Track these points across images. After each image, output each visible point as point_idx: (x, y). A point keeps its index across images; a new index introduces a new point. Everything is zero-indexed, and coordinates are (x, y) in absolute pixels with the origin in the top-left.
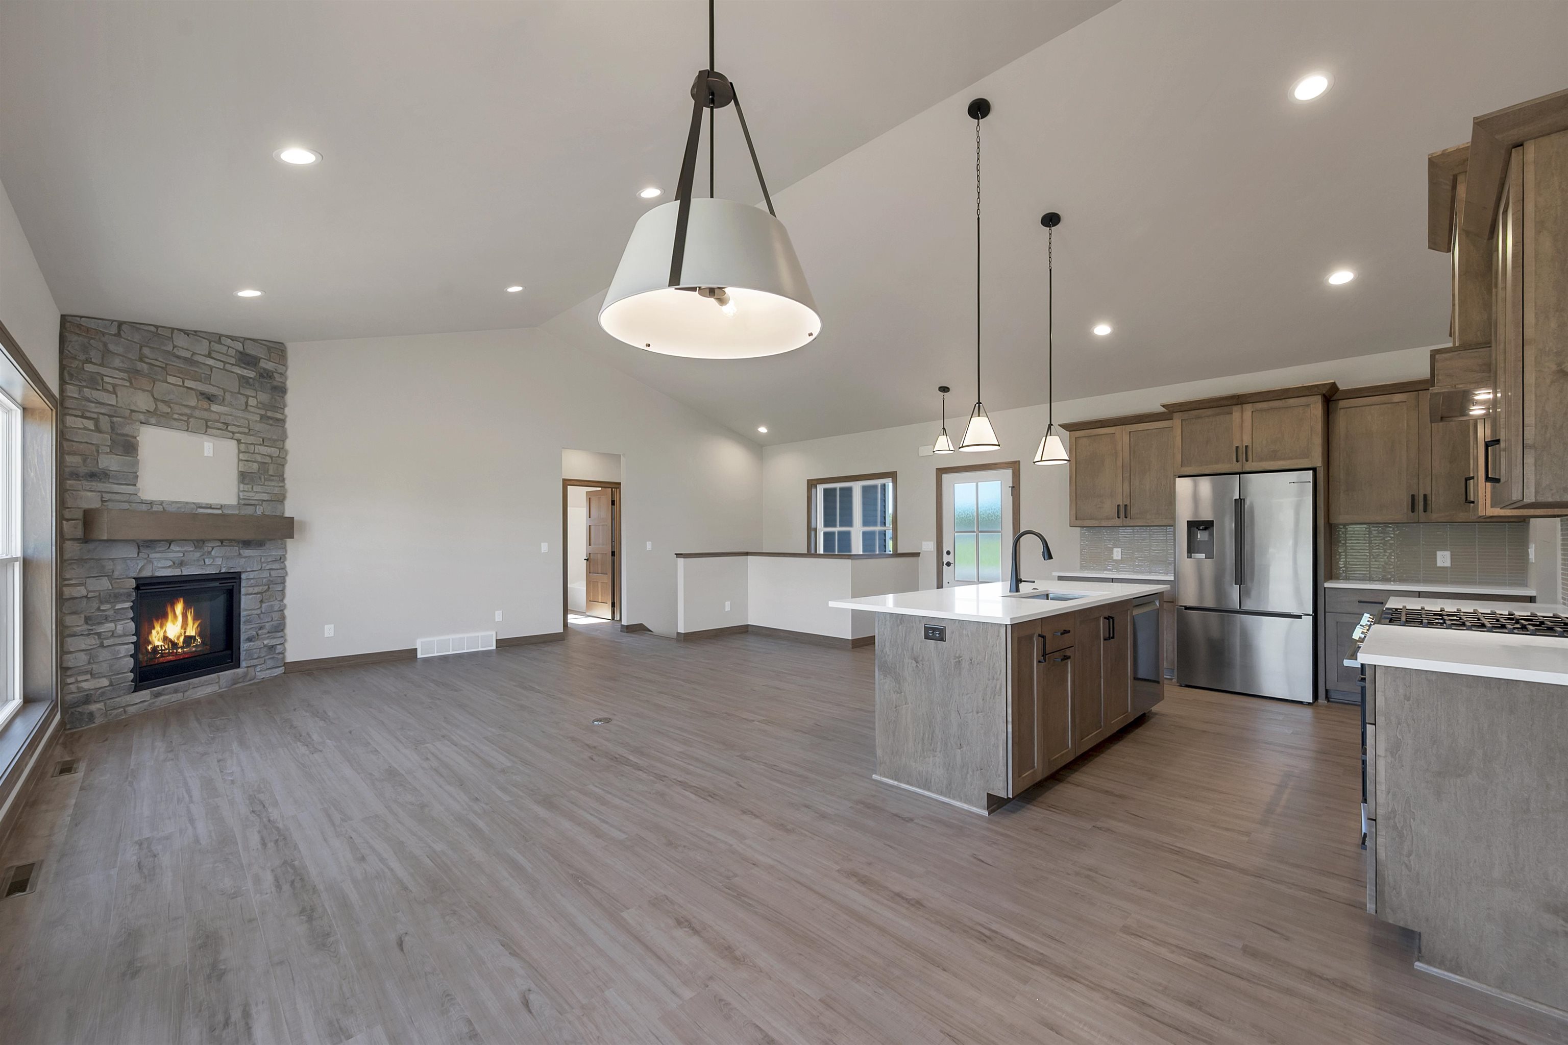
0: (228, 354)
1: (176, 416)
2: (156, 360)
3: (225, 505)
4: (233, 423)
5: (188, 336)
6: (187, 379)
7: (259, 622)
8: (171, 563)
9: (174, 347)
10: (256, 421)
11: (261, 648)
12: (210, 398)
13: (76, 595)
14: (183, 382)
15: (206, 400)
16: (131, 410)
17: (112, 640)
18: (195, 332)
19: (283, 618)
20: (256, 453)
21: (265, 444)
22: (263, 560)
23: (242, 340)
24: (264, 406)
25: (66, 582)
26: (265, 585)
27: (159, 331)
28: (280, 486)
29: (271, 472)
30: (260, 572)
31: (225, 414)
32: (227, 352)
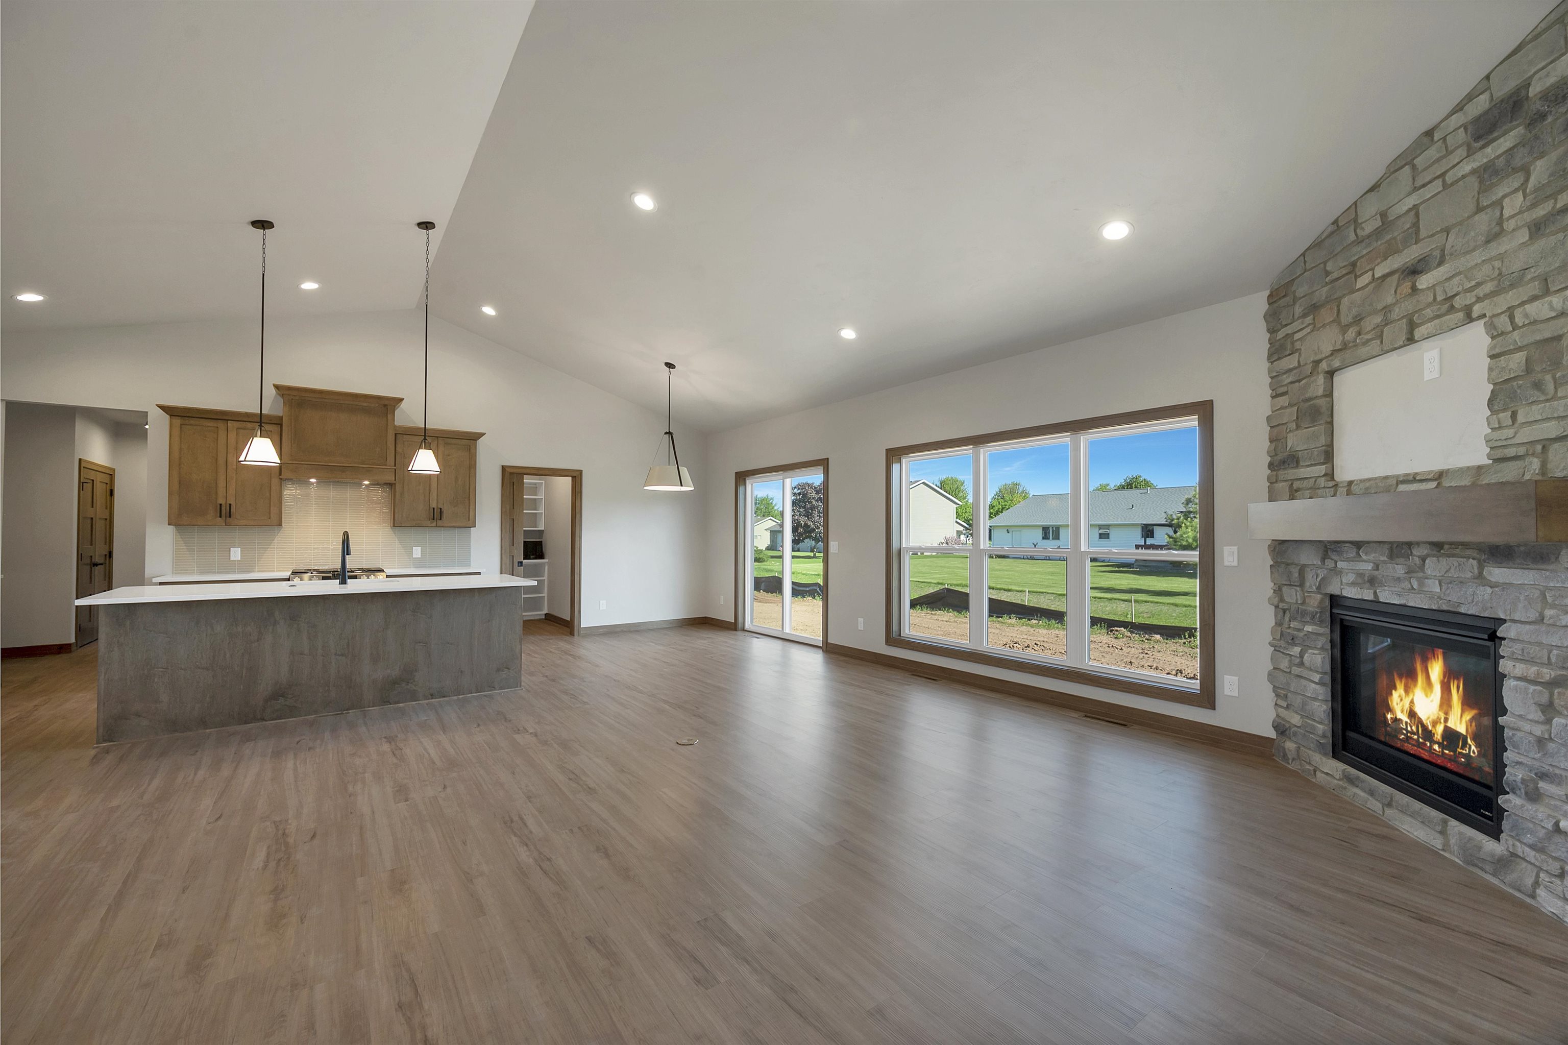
0: (1450, 149)
1: (1361, 339)
2: (1339, 269)
5: (1380, 187)
6: (1378, 264)
7: (1539, 758)
9: (1355, 230)
10: (1521, 247)
14: (1374, 274)
15: (1410, 278)
16: (1314, 362)
17: (1299, 670)
20: (1521, 326)
21: (1550, 289)
22: (1548, 599)
24: (1542, 192)
26: (1557, 667)
30: (1540, 628)
31: (1450, 282)
32: (1446, 147)
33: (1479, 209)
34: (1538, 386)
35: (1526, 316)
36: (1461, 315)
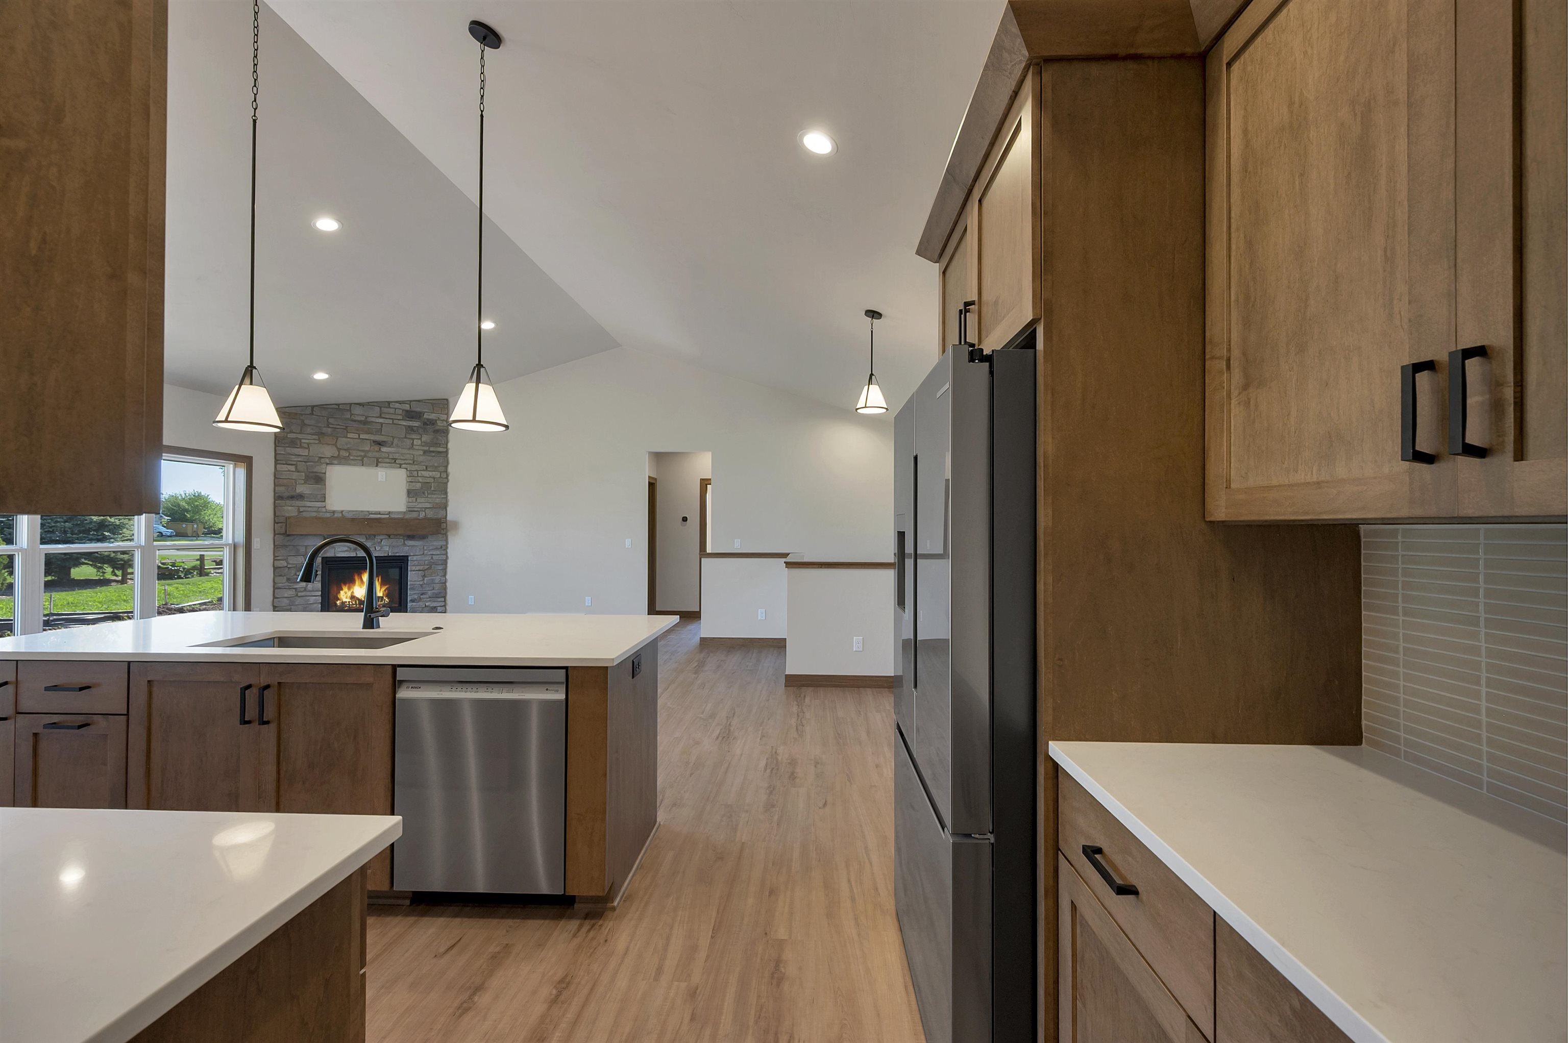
0: (396, 413)
1: (351, 458)
2: (339, 425)
3: (392, 512)
4: (399, 458)
5: (363, 406)
6: (362, 434)
7: (421, 589)
8: (346, 549)
9: (351, 415)
10: (420, 455)
11: (423, 608)
12: (380, 444)
13: (280, 566)
14: (359, 436)
15: (378, 445)
16: (319, 457)
17: (304, 593)
18: (368, 403)
19: (445, 589)
20: (420, 477)
21: (428, 469)
22: (425, 548)
23: (409, 402)
24: (426, 444)
25: (276, 558)
26: (428, 565)
27: (340, 407)
28: (443, 498)
29: (432, 489)
30: (423, 556)
31: (394, 453)
32: (395, 412)
33: (406, 438)
34: (424, 493)
35: (422, 474)
36: (399, 466)
